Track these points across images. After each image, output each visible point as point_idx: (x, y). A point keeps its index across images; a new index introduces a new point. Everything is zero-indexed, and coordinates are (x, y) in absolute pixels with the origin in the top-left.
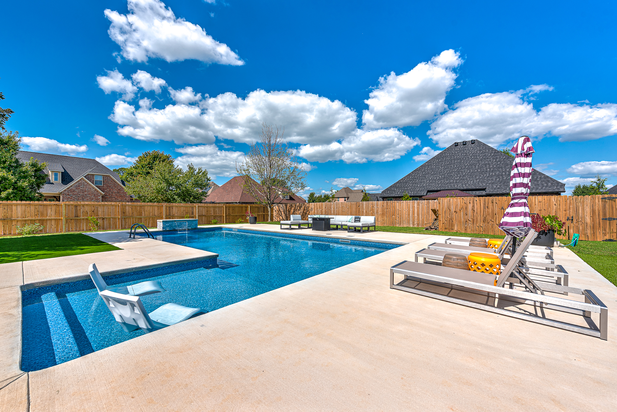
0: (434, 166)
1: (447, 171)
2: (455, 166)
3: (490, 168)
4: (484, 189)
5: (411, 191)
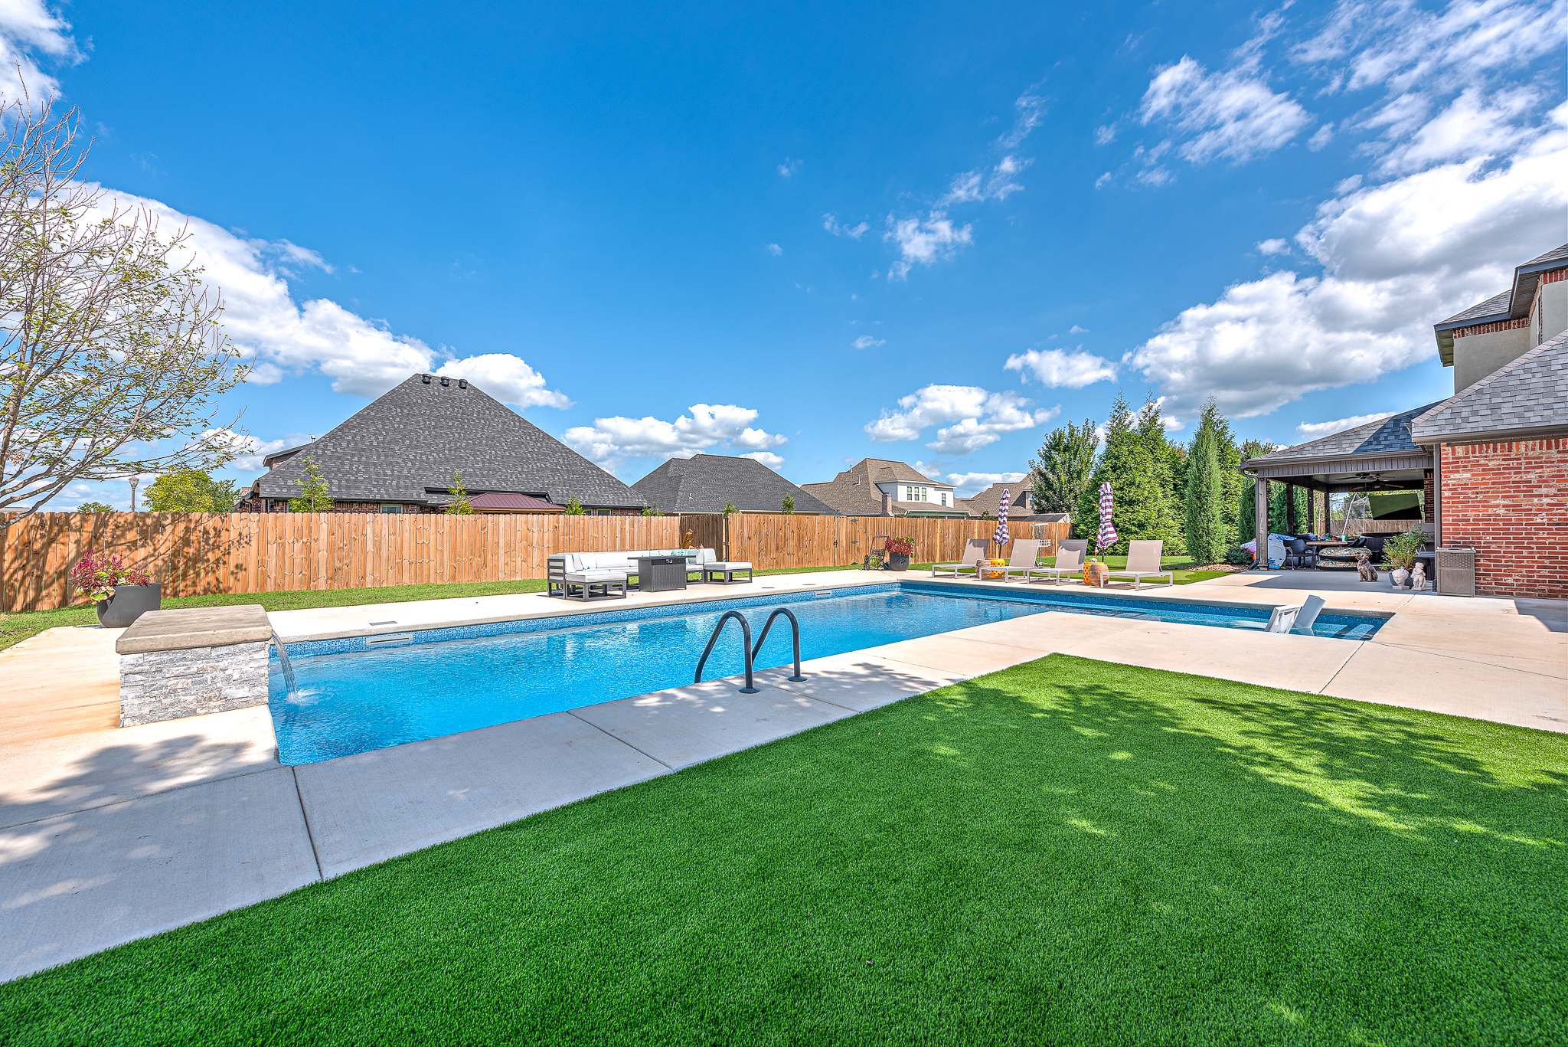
0: (399, 423)
1: (445, 445)
2: (457, 435)
3: (529, 452)
4: (543, 496)
5: (374, 486)
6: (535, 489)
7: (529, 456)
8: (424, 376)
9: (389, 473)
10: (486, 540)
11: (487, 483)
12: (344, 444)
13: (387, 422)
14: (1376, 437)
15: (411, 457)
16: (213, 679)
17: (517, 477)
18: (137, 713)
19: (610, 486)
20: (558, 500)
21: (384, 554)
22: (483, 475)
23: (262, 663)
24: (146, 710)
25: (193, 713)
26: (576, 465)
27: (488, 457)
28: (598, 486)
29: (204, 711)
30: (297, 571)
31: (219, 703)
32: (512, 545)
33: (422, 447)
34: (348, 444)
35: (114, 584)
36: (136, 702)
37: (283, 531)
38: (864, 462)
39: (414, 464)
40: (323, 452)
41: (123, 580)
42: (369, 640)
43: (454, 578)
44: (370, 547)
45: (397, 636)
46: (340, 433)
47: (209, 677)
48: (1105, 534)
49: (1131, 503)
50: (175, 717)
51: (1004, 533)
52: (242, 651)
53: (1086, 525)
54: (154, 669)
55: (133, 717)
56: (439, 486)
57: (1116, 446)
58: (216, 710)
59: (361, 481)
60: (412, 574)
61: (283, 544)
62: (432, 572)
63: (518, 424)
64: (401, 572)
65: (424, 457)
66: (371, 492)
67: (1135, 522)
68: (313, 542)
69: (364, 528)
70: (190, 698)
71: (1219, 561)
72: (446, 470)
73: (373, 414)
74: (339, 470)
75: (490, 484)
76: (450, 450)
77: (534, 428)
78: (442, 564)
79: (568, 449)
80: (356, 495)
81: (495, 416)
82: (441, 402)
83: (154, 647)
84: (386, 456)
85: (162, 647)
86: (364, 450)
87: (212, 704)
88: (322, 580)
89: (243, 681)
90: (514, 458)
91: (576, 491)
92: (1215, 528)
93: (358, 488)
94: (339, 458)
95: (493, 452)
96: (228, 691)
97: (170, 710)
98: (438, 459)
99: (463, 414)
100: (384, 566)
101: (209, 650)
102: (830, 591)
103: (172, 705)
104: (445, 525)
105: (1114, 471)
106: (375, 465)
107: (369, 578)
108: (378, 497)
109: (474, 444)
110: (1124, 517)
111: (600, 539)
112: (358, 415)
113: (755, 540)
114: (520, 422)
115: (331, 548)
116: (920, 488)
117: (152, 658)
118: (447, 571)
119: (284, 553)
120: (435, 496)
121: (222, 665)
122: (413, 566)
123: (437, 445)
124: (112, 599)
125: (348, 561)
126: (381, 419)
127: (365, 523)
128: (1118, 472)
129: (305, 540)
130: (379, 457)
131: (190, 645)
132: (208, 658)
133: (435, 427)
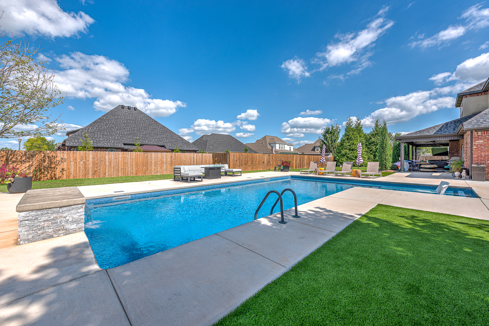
0: (114, 121)
3: (158, 132)
4: (163, 146)
5: (106, 142)
6: (161, 144)
7: (158, 133)
8: (122, 106)
9: (111, 138)
10: (148, 161)
11: (144, 142)
12: (95, 128)
13: (110, 121)
14: (440, 129)
15: (118, 133)
16: (61, 221)
17: (154, 140)
18: (26, 238)
19: (185, 143)
20: (168, 148)
21: (112, 165)
22: (143, 139)
23: (81, 214)
24: (30, 237)
25: (51, 237)
26: (174, 136)
27: (144, 133)
28: (181, 143)
29: (57, 235)
30: (81, 172)
31: (63, 232)
32: (157, 163)
33: (122, 130)
34: (96, 128)
35: (13, 177)
36: (26, 233)
37: (76, 157)
38: (265, 137)
39: (119, 135)
40: (88, 131)
41: (17, 176)
42: (114, 198)
43: (137, 174)
44: (107, 163)
45: (125, 197)
46: (93, 124)
47: (59, 221)
48: (359, 160)
49: (353, 150)
50: (44, 239)
51: (324, 159)
52: (73, 209)
53: (339, 157)
54: (34, 218)
55: (24, 240)
56: (128, 143)
57: (348, 132)
58: (62, 235)
59: (101, 141)
60: (122, 172)
61: (76, 162)
62: (129, 172)
63: (154, 122)
64: (118, 172)
65: (123, 133)
66: (105, 144)
67: (354, 156)
68: (87, 162)
69: (105, 156)
70: (50, 230)
71: (389, 169)
72: (130, 137)
73: (105, 118)
74: (93, 137)
75: (145, 142)
76: (131, 131)
77: (160, 124)
78: (133, 169)
79: (171, 131)
80: (100, 145)
81: (146, 120)
82: (128, 115)
83: (34, 209)
84: (110, 132)
85: (37, 208)
86: (102, 130)
87: (61, 232)
88: (90, 175)
89: (73, 222)
90: (153, 134)
91: (174, 145)
92: (388, 158)
93: (100, 143)
94: (93, 133)
95: (146, 132)
96: (67, 226)
97: (42, 236)
98: (127, 134)
99: (135, 119)
100: (112, 170)
101: (58, 209)
102: (269, 179)
103: (42, 233)
104: (134, 156)
105: (348, 140)
106: (106, 135)
107: (107, 174)
108: (107, 146)
109: (140, 128)
110: (351, 154)
111: (186, 161)
112: (100, 118)
113: (238, 161)
114: (155, 122)
115: (94, 163)
116: (283, 145)
117: (33, 214)
118: (134, 171)
119: (76, 165)
120: (127, 146)
121: (64, 215)
122: (122, 170)
123: (127, 129)
124: (13, 183)
125: (99, 168)
126: (107, 120)
127: (106, 155)
128: (349, 140)
129: (84, 161)
130: (107, 133)
131: (50, 207)
132: (58, 212)
133: (126, 123)
